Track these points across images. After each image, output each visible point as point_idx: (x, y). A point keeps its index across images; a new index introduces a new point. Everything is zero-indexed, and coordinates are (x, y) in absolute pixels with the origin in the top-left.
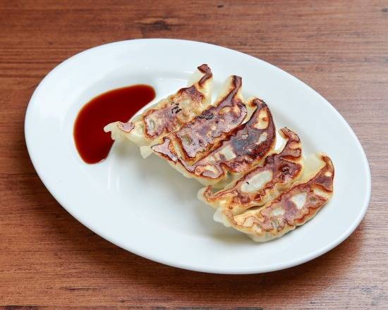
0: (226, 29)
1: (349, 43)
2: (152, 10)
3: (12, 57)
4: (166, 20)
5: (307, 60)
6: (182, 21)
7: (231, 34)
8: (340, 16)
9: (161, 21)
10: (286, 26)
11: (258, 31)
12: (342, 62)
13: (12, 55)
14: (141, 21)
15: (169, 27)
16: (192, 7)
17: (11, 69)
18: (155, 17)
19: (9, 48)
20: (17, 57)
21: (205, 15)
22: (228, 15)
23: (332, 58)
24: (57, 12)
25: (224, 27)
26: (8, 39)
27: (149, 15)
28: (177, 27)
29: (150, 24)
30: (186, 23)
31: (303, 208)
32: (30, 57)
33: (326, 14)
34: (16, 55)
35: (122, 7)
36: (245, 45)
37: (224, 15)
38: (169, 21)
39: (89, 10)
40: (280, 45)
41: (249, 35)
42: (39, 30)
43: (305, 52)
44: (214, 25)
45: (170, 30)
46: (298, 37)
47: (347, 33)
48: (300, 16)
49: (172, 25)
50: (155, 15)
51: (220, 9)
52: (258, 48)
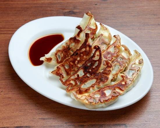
0: (99, 13)
1: (151, 18)
2: (67, 7)
3: (10, 26)
4: (73, 10)
5: (135, 25)
6: (80, 11)
7: (102, 15)
8: (146, 7)
9: (72, 11)
10: (124, 12)
11: (113, 14)
12: (149, 25)
13: (10, 25)
14: (63, 11)
15: (75, 13)
16: (84, 5)
17: (10, 31)
18: (69, 9)
19: (8, 22)
20: (12, 26)
21: (90, 8)
22: (99, 8)
23: (144, 24)
24: (27, 8)
25: (98, 13)
26: (7, 19)
27: (66, 8)
28: (78, 13)
29: (67, 12)
30: (82, 11)
31: (109, 96)
32: (17, 26)
33: (140, 7)
34: (11, 25)
35: (55, 5)
36: (108, 20)
37: (98, 8)
38: (75, 11)
39: (41, 7)
40: (122, 19)
41: (109, 16)
42: (20, 15)
43: (133, 22)
44: (94, 12)
45: (76, 14)
46: (130, 16)
47: (150, 14)
48: (130, 8)
49: (76, 12)
50: (69, 8)
51: (96, 5)
52: (113, 21)
